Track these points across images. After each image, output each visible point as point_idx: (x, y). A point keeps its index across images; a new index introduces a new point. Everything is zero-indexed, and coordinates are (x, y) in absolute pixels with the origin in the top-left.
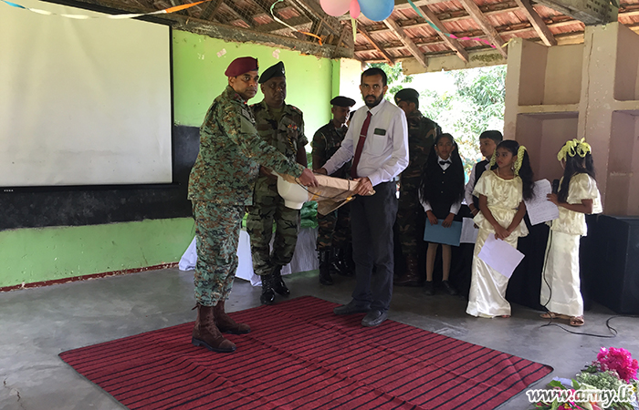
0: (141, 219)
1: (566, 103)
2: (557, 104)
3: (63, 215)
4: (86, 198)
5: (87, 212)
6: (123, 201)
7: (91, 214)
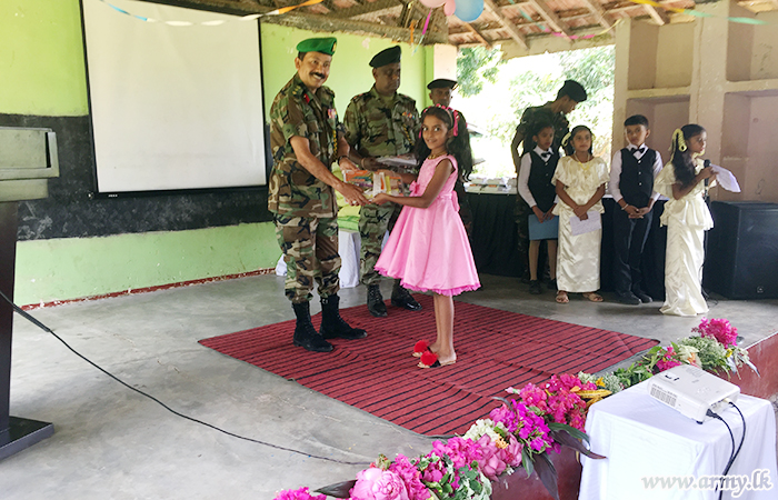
0: (238, 223)
1: (678, 86)
2: (669, 87)
3: (163, 220)
4: (184, 202)
5: (186, 217)
6: (220, 204)
7: (189, 219)
